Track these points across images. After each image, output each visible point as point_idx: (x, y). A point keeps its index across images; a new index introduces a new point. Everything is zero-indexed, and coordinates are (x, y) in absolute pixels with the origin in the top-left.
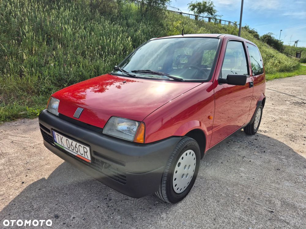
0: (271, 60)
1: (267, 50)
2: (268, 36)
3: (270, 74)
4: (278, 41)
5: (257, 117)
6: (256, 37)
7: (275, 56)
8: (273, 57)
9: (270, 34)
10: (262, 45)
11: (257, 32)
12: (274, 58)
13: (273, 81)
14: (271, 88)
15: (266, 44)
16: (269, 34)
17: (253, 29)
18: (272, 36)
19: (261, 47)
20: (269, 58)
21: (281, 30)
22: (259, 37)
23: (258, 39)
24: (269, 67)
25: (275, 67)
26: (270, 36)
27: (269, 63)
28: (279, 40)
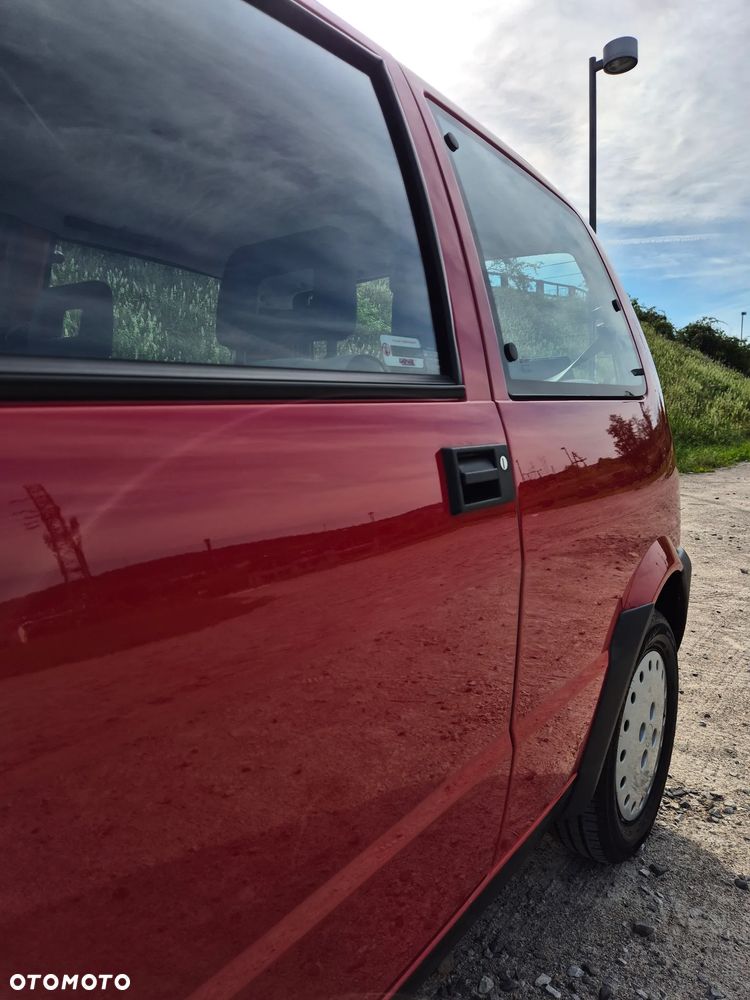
0: (718, 399)
1: (703, 369)
2: (701, 328)
3: (723, 444)
4: (737, 340)
5: (635, 727)
6: (663, 333)
7: (734, 386)
8: (726, 388)
9: (707, 320)
10: (687, 356)
11: (665, 318)
12: (728, 395)
13: (734, 470)
14: (732, 495)
15: (698, 352)
16: (705, 322)
17: (651, 309)
18: (714, 326)
19: (682, 359)
20: (714, 394)
21: (743, 314)
22: (675, 333)
23: (671, 337)
24: (716, 423)
25: (735, 422)
26: (709, 329)
27: (713, 410)
28: (739, 338)
